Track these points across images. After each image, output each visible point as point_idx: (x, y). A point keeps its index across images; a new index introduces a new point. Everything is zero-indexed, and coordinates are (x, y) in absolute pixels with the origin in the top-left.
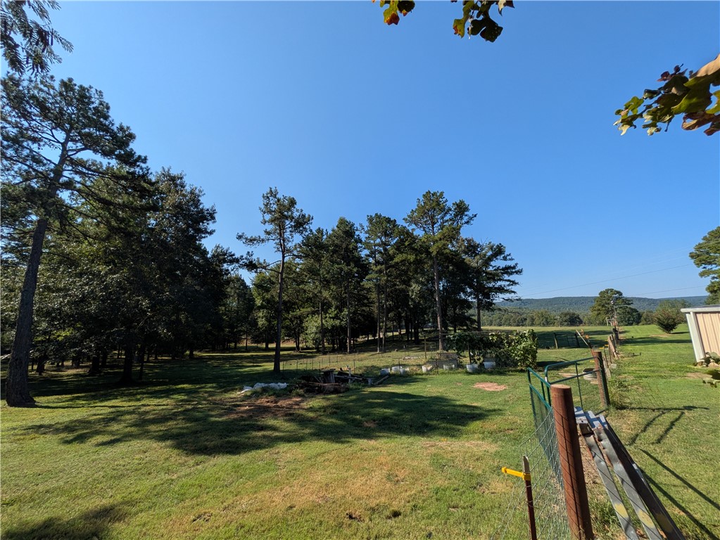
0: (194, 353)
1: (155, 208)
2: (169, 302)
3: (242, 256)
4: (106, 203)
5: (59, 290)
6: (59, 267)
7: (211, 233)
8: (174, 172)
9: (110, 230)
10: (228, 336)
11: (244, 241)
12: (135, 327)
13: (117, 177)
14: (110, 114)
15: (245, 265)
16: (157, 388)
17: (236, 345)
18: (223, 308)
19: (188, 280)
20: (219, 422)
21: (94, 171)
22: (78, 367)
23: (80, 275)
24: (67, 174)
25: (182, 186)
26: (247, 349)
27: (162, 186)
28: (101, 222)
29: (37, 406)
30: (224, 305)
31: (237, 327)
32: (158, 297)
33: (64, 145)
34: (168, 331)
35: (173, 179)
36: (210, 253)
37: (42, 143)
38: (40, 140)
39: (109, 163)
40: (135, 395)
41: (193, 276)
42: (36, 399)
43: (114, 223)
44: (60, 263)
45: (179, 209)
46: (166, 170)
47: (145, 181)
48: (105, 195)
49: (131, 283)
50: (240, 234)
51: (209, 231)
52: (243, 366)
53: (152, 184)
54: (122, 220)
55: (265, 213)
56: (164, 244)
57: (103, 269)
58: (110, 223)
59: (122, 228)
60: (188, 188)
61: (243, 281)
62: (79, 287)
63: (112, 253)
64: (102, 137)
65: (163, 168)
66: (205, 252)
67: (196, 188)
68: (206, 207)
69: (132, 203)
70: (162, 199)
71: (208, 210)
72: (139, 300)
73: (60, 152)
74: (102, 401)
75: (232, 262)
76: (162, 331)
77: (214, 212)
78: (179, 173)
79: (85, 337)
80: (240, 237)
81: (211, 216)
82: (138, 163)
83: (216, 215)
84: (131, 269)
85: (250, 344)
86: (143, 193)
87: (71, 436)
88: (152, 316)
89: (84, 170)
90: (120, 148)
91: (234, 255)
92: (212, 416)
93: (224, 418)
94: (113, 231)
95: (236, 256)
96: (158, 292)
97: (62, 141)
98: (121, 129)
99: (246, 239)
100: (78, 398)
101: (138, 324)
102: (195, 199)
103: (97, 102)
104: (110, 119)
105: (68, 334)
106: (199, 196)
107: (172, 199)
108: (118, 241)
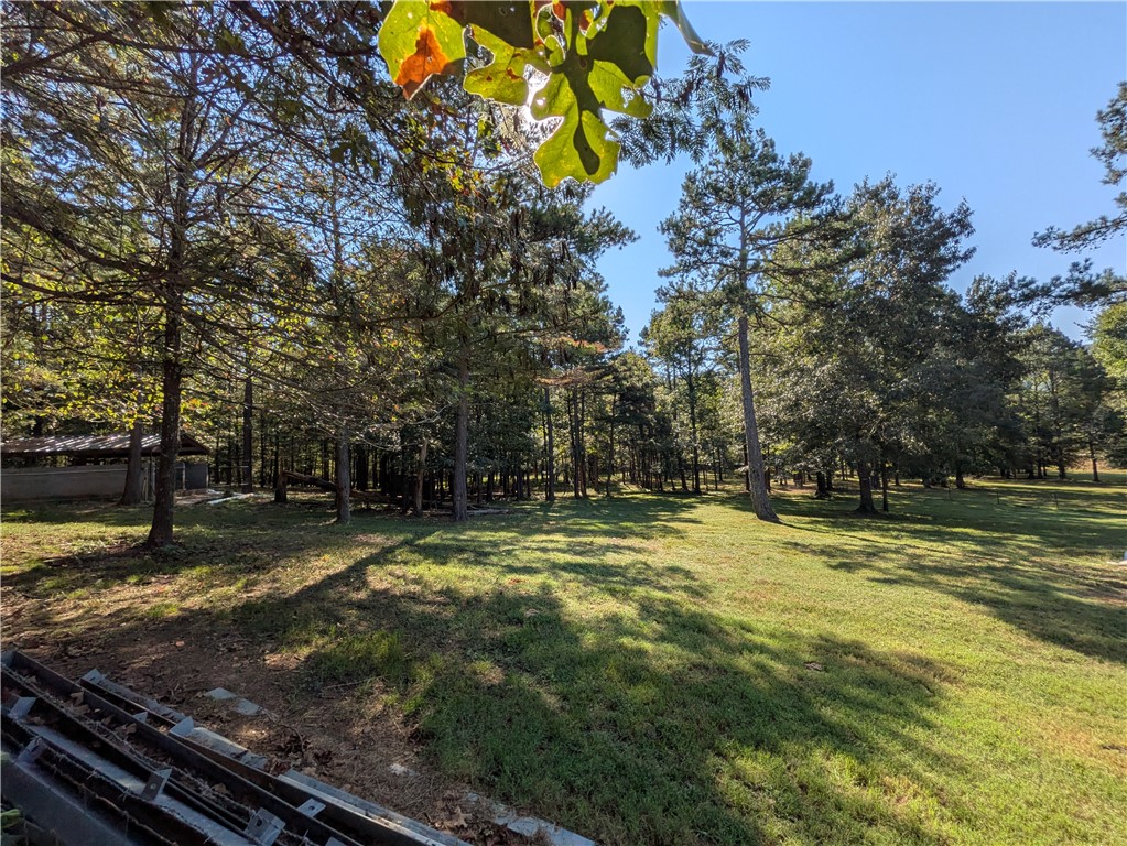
0: (965, 480)
1: (860, 253)
2: (910, 392)
3: (1058, 279)
4: (794, 273)
5: (771, 395)
6: (765, 369)
7: (966, 257)
8: (873, 184)
9: (807, 307)
10: (1039, 452)
11: (1056, 243)
12: (865, 435)
13: (798, 233)
14: (776, 152)
15: (1067, 297)
16: (918, 527)
17: (1062, 469)
18: (1016, 397)
19: (940, 352)
20: (1081, 604)
21: (775, 238)
22: (802, 488)
23: (786, 373)
24: (753, 256)
25: (893, 198)
26: (1097, 480)
27: (862, 215)
28: (794, 300)
29: (781, 523)
30: (1018, 390)
31: (1058, 433)
32: (891, 387)
33: (741, 222)
34: (918, 440)
35: (875, 195)
36: (964, 297)
37: (722, 233)
38: (721, 230)
39: (787, 219)
40: (888, 530)
41: (946, 343)
42: (780, 516)
43: (811, 297)
44: (765, 364)
45: (899, 239)
46: (861, 185)
47: (837, 219)
48: (791, 264)
49: (847, 375)
50: (1043, 232)
51: (961, 254)
52: (1099, 513)
53: (846, 218)
54: (818, 289)
55: (1112, 154)
56: (881, 303)
57: (808, 361)
58: (805, 298)
59: (822, 299)
60: (904, 196)
61: (1058, 334)
62: (789, 389)
63: (816, 336)
64: (775, 187)
65: (857, 186)
66: (954, 298)
67: (920, 188)
68: (947, 212)
69: (826, 259)
70: (865, 234)
71: (952, 216)
72: (862, 396)
73: (740, 233)
74: (846, 531)
75: (1028, 298)
76: (908, 440)
77: (967, 213)
78: (883, 179)
79: (808, 449)
80: (1042, 240)
81: (963, 223)
82: (822, 198)
83: (971, 219)
84: (842, 353)
85: (1104, 469)
86: (837, 237)
87: (834, 562)
88: (888, 419)
89: (765, 242)
90: (796, 189)
91: (1032, 282)
92: (1059, 590)
93: (1096, 601)
94: (812, 306)
95: (1040, 284)
96: (887, 381)
97: (739, 219)
98: (793, 162)
99: (1063, 237)
100: (818, 522)
101: (869, 431)
102: (922, 206)
103: (761, 145)
104: (779, 157)
105: (785, 446)
106: (928, 198)
107: (883, 226)
108: (818, 321)
